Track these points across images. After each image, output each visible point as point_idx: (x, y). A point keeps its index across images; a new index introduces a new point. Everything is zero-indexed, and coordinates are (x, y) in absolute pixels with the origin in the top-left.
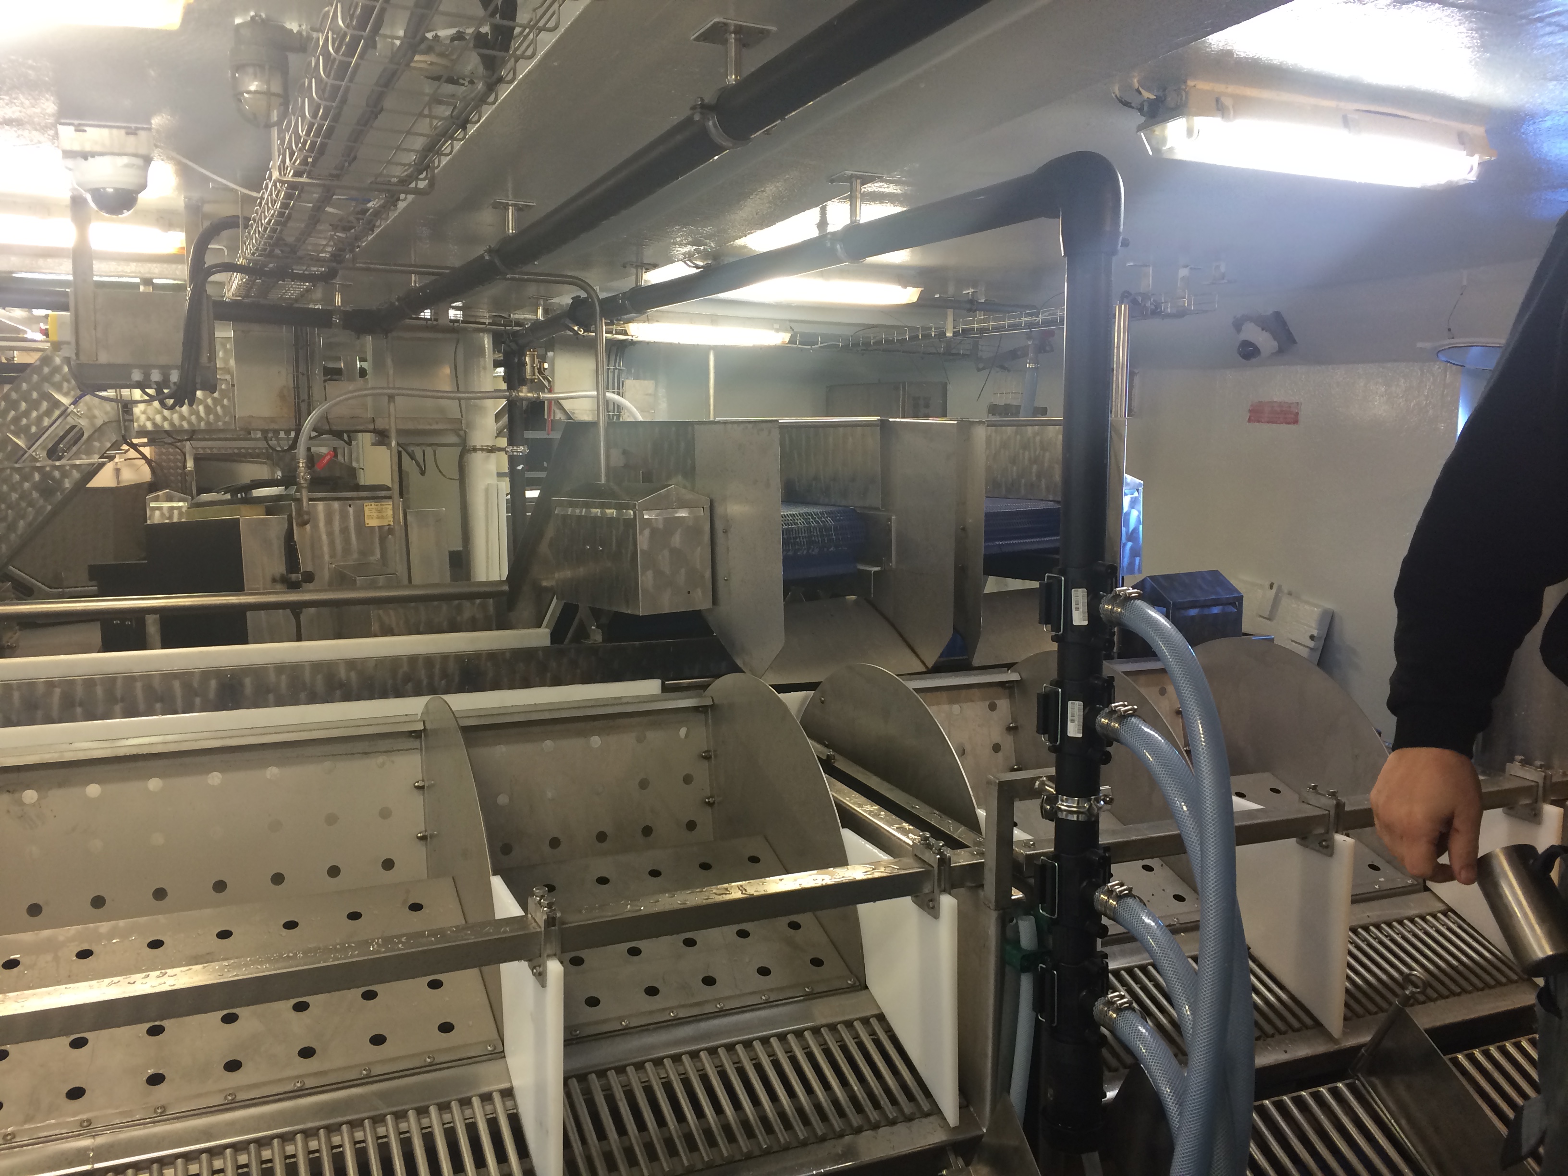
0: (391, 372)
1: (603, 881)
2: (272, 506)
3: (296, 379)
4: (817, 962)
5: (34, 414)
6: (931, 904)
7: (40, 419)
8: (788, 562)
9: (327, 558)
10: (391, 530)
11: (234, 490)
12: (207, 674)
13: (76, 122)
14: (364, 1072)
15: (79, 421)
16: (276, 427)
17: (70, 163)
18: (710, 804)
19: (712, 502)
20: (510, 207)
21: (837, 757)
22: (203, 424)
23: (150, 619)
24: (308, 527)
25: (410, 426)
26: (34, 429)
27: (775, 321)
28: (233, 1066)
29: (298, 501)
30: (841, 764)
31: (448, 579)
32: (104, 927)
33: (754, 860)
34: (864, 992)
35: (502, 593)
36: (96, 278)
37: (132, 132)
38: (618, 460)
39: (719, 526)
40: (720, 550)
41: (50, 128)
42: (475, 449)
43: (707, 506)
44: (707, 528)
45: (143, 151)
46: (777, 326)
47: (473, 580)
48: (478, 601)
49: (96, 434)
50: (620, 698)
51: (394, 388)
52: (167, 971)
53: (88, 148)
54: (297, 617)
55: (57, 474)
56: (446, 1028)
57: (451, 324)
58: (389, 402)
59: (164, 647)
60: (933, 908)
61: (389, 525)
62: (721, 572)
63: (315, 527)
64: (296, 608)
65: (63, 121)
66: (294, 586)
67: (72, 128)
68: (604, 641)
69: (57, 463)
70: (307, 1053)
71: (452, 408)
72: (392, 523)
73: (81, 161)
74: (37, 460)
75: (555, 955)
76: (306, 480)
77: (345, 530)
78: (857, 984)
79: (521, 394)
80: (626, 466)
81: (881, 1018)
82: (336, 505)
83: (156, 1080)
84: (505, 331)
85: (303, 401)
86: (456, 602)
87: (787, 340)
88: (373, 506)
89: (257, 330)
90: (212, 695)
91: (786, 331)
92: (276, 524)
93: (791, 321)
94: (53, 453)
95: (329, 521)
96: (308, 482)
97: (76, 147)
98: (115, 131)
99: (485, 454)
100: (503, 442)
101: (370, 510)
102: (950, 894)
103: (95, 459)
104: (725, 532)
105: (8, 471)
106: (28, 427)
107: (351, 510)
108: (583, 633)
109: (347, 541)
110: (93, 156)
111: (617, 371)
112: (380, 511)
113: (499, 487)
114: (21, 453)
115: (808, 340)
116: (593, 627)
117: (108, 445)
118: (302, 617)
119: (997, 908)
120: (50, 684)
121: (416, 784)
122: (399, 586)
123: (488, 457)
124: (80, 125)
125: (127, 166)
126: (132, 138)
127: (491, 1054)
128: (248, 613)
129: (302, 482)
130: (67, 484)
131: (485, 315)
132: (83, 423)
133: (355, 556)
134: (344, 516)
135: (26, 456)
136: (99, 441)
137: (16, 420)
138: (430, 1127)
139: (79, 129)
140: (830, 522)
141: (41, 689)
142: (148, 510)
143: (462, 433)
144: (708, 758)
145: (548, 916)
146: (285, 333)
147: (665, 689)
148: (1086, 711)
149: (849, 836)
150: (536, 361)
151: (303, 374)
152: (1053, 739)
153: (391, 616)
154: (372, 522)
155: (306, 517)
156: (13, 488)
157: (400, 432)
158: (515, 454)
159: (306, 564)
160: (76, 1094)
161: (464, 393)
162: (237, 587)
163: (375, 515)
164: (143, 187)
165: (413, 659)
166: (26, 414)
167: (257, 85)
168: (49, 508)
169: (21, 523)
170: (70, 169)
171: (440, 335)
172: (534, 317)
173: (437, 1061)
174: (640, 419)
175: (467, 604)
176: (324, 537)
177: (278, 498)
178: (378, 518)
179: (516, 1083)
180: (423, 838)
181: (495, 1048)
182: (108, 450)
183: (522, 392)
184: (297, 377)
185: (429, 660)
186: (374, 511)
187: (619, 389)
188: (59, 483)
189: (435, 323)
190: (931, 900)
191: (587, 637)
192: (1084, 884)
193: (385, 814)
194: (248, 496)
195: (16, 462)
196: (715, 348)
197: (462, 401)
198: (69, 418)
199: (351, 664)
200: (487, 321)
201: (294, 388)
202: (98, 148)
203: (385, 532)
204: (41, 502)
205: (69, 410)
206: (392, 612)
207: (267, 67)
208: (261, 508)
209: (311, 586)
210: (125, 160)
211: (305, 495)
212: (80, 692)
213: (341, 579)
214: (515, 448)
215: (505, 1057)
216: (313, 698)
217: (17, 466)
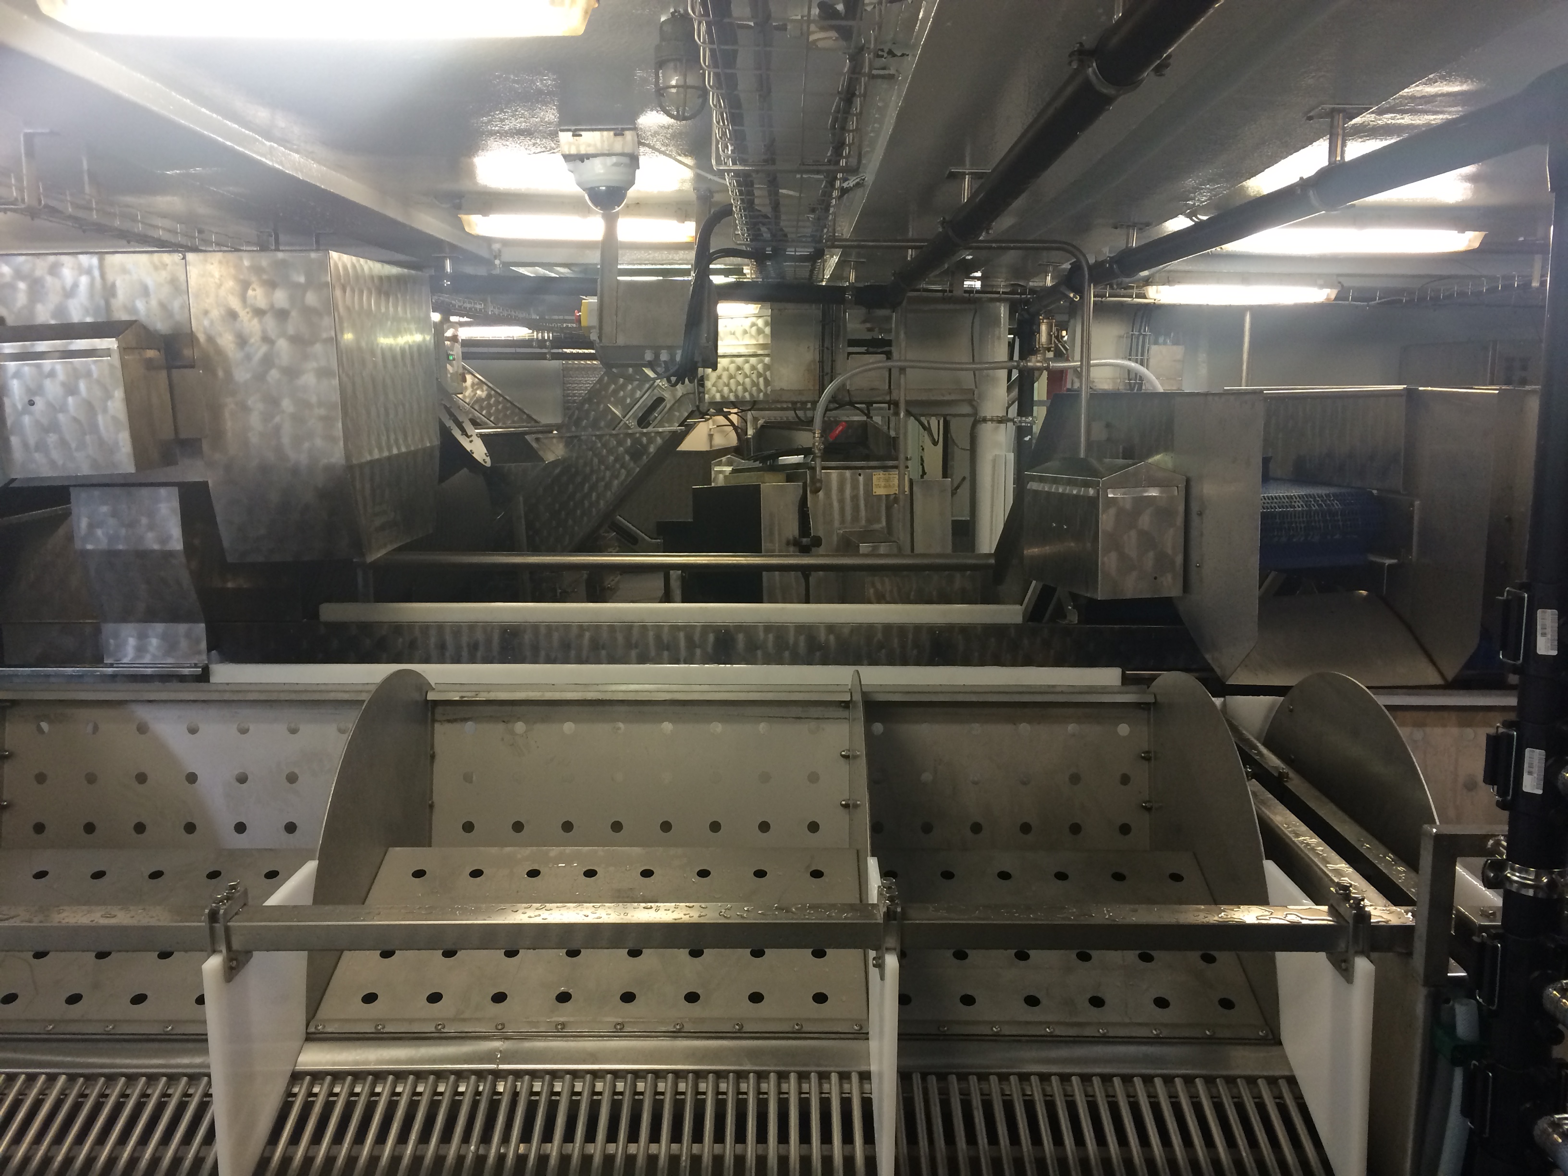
0: (903, 344)
1: (1004, 876)
2: (792, 474)
3: (822, 352)
4: (1226, 1004)
5: (630, 387)
6: (1343, 965)
7: (633, 391)
8: (1267, 550)
9: (837, 524)
10: (896, 499)
11: (763, 460)
12: (706, 629)
13: (573, 128)
14: (737, 1027)
15: (664, 393)
16: (804, 399)
17: (571, 165)
18: (1148, 809)
19: (1188, 482)
20: (967, 176)
21: (1292, 774)
22: (761, 395)
23: (674, 574)
24: (821, 494)
25: (924, 397)
26: (628, 401)
27: (1320, 276)
28: (628, 997)
29: (813, 469)
30: (1296, 784)
31: (949, 550)
32: (554, 851)
33: (1176, 877)
34: (1275, 1048)
35: (987, 567)
36: (619, 267)
37: (619, 133)
38: (1099, 433)
39: (1195, 507)
40: (1194, 533)
41: (553, 135)
42: (985, 420)
43: (1182, 486)
44: (1181, 508)
45: (628, 150)
46: (1321, 282)
47: (977, 552)
48: (968, 573)
49: (677, 404)
50: (1054, 686)
51: (906, 360)
52: (547, 905)
53: (583, 151)
54: (806, 578)
55: (644, 440)
56: (820, 998)
57: (967, 295)
58: (900, 374)
59: (684, 601)
60: (1346, 970)
61: (895, 494)
62: (1194, 557)
63: (828, 495)
64: (806, 571)
65: (562, 128)
66: (805, 550)
67: (571, 134)
68: (1079, 622)
69: (645, 430)
70: (692, 998)
71: (967, 379)
72: (897, 492)
73: (579, 163)
74: (628, 427)
75: (895, 949)
76: (820, 450)
77: (855, 498)
78: (1270, 1037)
79: (1029, 364)
80: (1109, 440)
81: (1292, 1081)
82: (848, 473)
83: (564, 997)
84: (1021, 299)
85: (827, 374)
86: (947, 573)
87: (1333, 297)
88: (882, 476)
89: (791, 309)
90: (710, 649)
91: (1331, 286)
92: (793, 489)
93: (1339, 275)
94: (643, 421)
95: (841, 489)
96: (822, 451)
97: (573, 151)
98: (605, 133)
99: (995, 425)
100: (1013, 411)
101: (879, 479)
102: (1368, 957)
103: (675, 427)
104: (1200, 514)
105: (608, 437)
106: (624, 398)
107: (861, 478)
108: (1060, 613)
109: (856, 508)
110: (588, 159)
111: (1141, 338)
112: (887, 480)
113: (1007, 458)
114: (618, 421)
115: (1363, 295)
116: (1070, 608)
117: (686, 414)
118: (812, 580)
119: (1427, 983)
120: (582, 628)
121: (843, 753)
122: (900, 554)
123: (996, 428)
124: (576, 130)
125: (615, 165)
126: (619, 138)
127: (857, 1033)
128: (764, 573)
129: (817, 451)
130: (652, 449)
131: (1001, 284)
132: (667, 395)
133: (863, 522)
134: (855, 487)
135: (621, 424)
136: (679, 411)
137: (615, 392)
138: (787, 1093)
139: (576, 134)
140: (1337, 506)
141: (575, 631)
142: (713, 473)
143: (974, 403)
144: (1148, 759)
145: (888, 908)
146: (814, 311)
147: (1126, 680)
148: (1550, 761)
149: (1271, 868)
150: (1054, 329)
151: (828, 349)
152: (1502, 793)
153: (886, 584)
154: (879, 491)
155: (818, 485)
156: (610, 452)
157: (908, 403)
158: (1023, 424)
159: (818, 528)
160: (499, 998)
161: (980, 363)
162: (755, 548)
163: (883, 484)
164: (632, 183)
165: (888, 628)
166: (623, 387)
167: (677, 80)
168: (638, 469)
169: (616, 482)
170: (572, 172)
171: (958, 307)
172: (1041, 284)
173: (805, 1029)
174: (1161, 389)
175: (958, 575)
176: (836, 504)
177: (797, 466)
178: (885, 487)
179: (874, 1068)
180: (846, 806)
181: (861, 1028)
182: (688, 418)
183: (1030, 361)
184: (823, 351)
185: (902, 630)
186: (881, 480)
187: (1142, 355)
188: (645, 448)
189: (950, 294)
190: (1345, 961)
191: (1064, 617)
192: (1536, 974)
193: (814, 778)
194: (776, 463)
195: (614, 429)
196: (1251, 308)
197: (977, 372)
198: (655, 391)
199: (831, 628)
200: (1001, 290)
201: (819, 362)
202: (591, 151)
203: (891, 501)
204: (632, 464)
205: (656, 384)
206: (887, 580)
207: (684, 61)
208: (782, 476)
209: (821, 550)
210: (614, 159)
211: (818, 463)
212: (605, 635)
213: (847, 545)
214: (1024, 419)
215: (868, 1039)
216: (796, 660)
217: (614, 432)
